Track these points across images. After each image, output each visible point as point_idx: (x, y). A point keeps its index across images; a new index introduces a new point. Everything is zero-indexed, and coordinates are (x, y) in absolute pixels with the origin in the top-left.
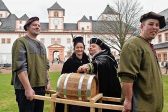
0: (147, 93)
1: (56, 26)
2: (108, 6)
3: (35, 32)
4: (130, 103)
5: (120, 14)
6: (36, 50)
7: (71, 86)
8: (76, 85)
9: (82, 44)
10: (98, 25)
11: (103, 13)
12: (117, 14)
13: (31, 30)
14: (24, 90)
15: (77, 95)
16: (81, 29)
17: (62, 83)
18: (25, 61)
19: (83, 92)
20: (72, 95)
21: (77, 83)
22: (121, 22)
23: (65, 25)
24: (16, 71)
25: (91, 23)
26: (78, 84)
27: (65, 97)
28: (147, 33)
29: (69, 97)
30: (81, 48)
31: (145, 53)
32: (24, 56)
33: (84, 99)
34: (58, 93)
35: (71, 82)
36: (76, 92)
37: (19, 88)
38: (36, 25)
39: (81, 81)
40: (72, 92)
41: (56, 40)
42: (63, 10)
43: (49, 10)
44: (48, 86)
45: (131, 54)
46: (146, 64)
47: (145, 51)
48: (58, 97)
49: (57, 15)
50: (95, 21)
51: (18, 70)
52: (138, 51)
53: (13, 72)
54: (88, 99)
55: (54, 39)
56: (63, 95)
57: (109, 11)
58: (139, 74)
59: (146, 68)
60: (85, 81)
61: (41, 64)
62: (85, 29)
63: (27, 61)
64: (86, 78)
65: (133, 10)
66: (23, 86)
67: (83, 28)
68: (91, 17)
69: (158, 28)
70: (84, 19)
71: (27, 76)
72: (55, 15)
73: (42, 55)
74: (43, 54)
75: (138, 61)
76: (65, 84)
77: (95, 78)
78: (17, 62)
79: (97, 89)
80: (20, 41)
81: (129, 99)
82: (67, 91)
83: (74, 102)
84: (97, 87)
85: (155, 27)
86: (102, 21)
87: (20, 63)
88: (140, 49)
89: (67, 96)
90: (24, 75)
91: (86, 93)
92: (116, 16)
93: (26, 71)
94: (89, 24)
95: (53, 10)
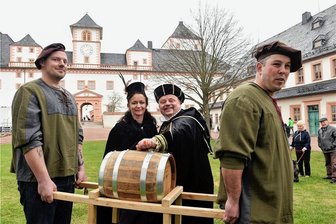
0: (268, 187)
1: (87, 59)
2: (181, 24)
3: (57, 72)
4: (237, 206)
5: (202, 40)
6: (59, 107)
7: (125, 176)
8: (137, 174)
9: (142, 95)
10: (164, 57)
11: (172, 36)
12: (197, 38)
13: (49, 68)
14: (36, 184)
15: (138, 192)
16: (132, 64)
17: (110, 170)
18: (38, 128)
19: (149, 186)
20: (129, 191)
21: (137, 169)
22: (203, 54)
23: (103, 56)
24: (20, 147)
25: (150, 54)
26: (140, 172)
27: (115, 194)
28: (269, 80)
29: (124, 196)
30: (141, 102)
31: (266, 117)
32: (36, 120)
33: (151, 199)
34: (101, 187)
35: (126, 168)
36: (137, 186)
37: (26, 179)
38: (59, 59)
39: (145, 166)
40: (128, 186)
41: (86, 84)
42: (100, 29)
43: (73, 27)
44: (81, 174)
45: (242, 117)
46: (266, 136)
47: (266, 112)
48: (101, 196)
49: (89, 38)
50: (159, 51)
51: (25, 145)
52: (254, 111)
53: (15, 150)
54: (159, 197)
55: (83, 81)
56: (111, 192)
57: (183, 32)
58: (254, 155)
59: (268, 144)
60: (153, 165)
61: (68, 134)
62: (139, 64)
63: (41, 129)
64: (154, 160)
65: (226, 32)
66: (33, 176)
67: (136, 63)
68: (150, 43)
69: (288, 71)
70: (138, 47)
71: (43, 158)
72: (85, 38)
73: (70, 117)
74: (72, 115)
75: (254, 130)
76: (116, 170)
77: (170, 159)
78: (23, 131)
79: (173, 179)
80: (29, 90)
81: (234, 199)
82: (120, 184)
83: (132, 205)
84: (172, 176)
85: (283, 69)
86: (172, 50)
87: (28, 133)
88: (257, 109)
89: (119, 193)
90: (36, 156)
91: (155, 188)
92: (196, 42)
93: (40, 148)
94: (147, 55)
95: (82, 28)
